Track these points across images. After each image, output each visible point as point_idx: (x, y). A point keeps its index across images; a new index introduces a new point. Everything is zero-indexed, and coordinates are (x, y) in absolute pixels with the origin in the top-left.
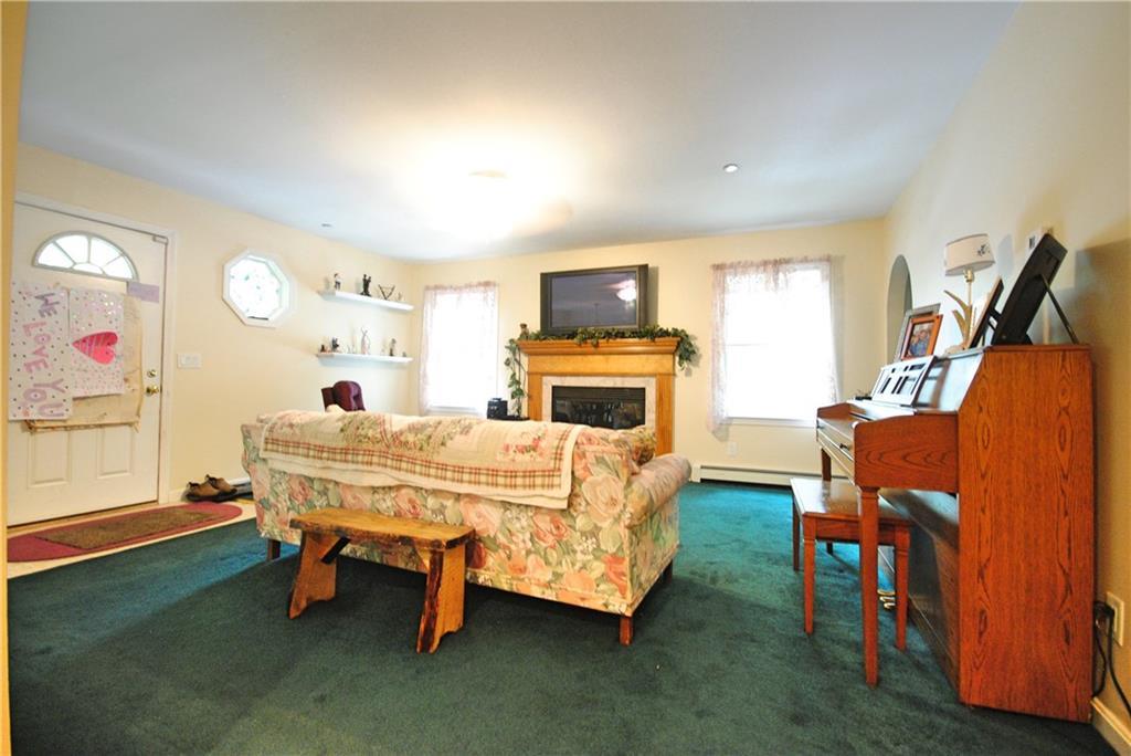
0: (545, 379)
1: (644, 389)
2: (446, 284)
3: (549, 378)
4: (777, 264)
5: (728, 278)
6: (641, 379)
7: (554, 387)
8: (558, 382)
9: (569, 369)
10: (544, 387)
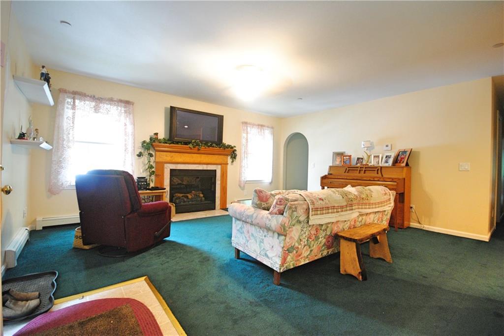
0: (166, 165)
1: (216, 170)
2: (87, 94)
3: (168, 165)
4: (262, 126)
5: (249, 128)
6: (215, 166)
7: (171, 170)
8: (173, 167)
9: (180, 160)
10: (165, 170)
